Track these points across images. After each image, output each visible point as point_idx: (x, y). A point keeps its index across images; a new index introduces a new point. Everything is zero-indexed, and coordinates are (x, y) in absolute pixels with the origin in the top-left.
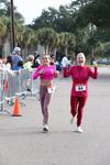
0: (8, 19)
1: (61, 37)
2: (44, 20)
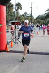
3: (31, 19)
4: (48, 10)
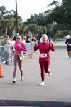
0: (15, 19)
1: (40, 28)
2: (32, 20)
3: (16, 23)
4: (54, 3)
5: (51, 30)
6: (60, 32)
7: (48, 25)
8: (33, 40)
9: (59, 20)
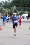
5: (13, 11)
6: (18, 12)
7: (11, 8)
8: (2, 18)
9: (18, 5)
